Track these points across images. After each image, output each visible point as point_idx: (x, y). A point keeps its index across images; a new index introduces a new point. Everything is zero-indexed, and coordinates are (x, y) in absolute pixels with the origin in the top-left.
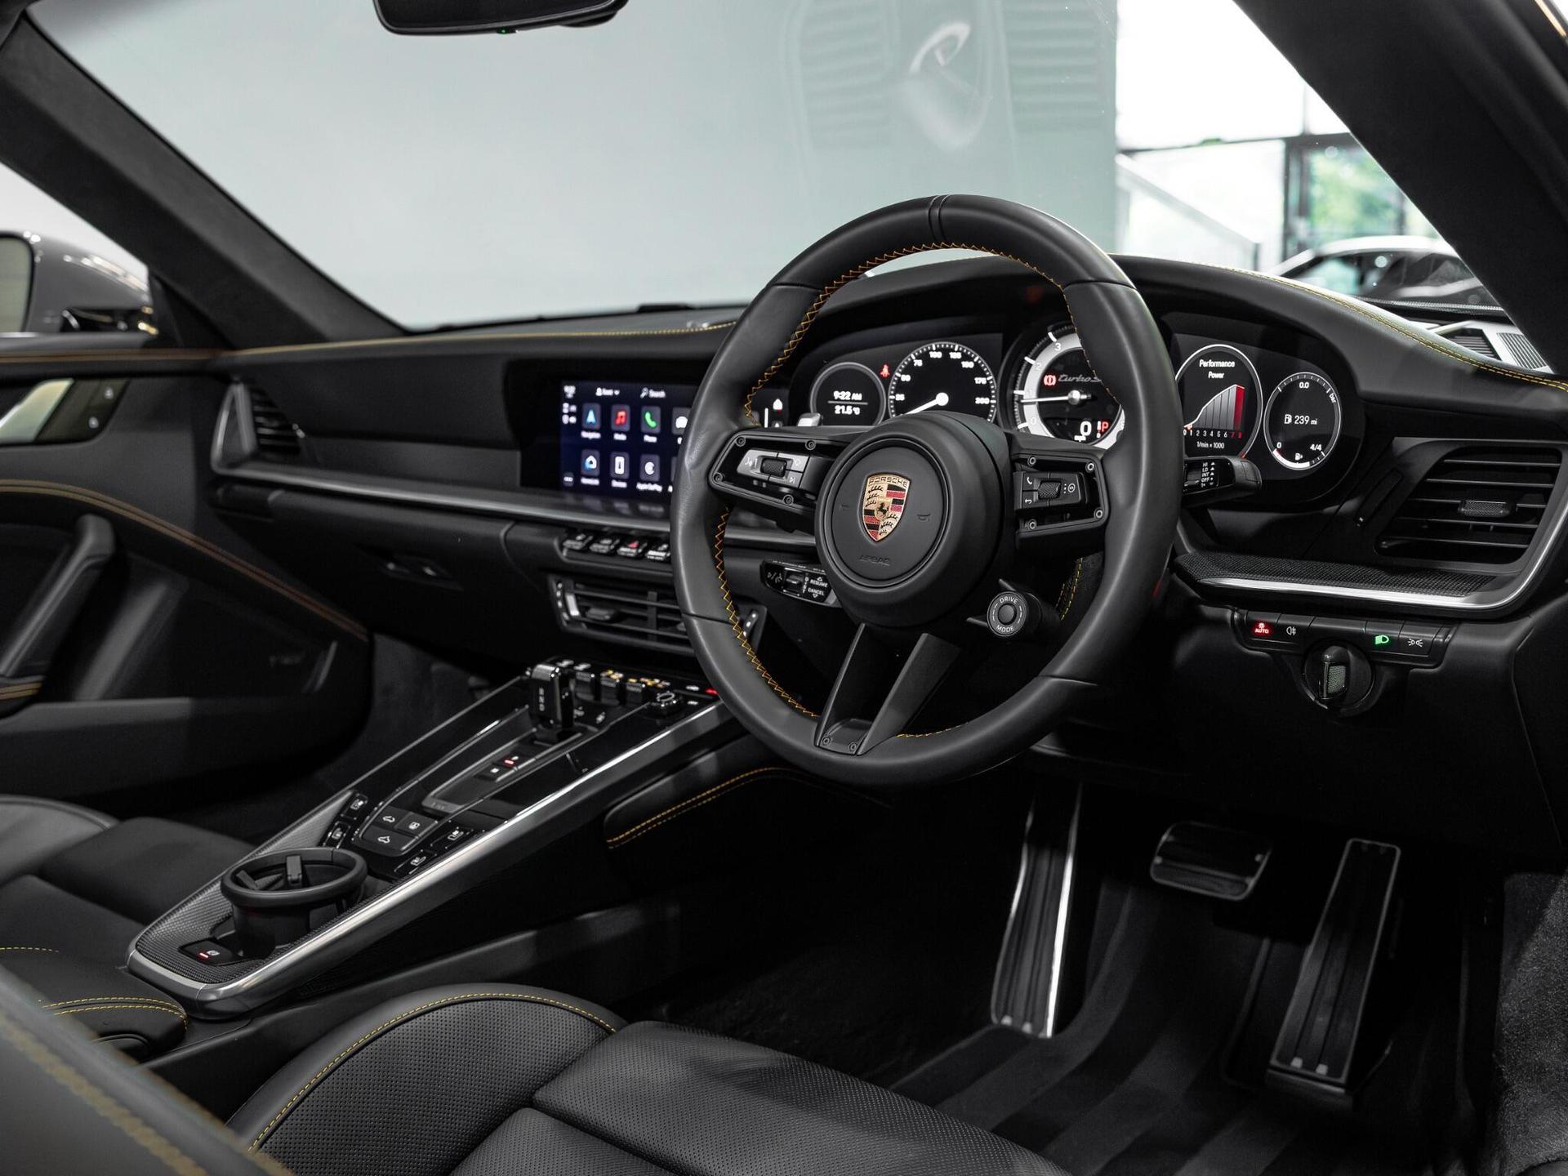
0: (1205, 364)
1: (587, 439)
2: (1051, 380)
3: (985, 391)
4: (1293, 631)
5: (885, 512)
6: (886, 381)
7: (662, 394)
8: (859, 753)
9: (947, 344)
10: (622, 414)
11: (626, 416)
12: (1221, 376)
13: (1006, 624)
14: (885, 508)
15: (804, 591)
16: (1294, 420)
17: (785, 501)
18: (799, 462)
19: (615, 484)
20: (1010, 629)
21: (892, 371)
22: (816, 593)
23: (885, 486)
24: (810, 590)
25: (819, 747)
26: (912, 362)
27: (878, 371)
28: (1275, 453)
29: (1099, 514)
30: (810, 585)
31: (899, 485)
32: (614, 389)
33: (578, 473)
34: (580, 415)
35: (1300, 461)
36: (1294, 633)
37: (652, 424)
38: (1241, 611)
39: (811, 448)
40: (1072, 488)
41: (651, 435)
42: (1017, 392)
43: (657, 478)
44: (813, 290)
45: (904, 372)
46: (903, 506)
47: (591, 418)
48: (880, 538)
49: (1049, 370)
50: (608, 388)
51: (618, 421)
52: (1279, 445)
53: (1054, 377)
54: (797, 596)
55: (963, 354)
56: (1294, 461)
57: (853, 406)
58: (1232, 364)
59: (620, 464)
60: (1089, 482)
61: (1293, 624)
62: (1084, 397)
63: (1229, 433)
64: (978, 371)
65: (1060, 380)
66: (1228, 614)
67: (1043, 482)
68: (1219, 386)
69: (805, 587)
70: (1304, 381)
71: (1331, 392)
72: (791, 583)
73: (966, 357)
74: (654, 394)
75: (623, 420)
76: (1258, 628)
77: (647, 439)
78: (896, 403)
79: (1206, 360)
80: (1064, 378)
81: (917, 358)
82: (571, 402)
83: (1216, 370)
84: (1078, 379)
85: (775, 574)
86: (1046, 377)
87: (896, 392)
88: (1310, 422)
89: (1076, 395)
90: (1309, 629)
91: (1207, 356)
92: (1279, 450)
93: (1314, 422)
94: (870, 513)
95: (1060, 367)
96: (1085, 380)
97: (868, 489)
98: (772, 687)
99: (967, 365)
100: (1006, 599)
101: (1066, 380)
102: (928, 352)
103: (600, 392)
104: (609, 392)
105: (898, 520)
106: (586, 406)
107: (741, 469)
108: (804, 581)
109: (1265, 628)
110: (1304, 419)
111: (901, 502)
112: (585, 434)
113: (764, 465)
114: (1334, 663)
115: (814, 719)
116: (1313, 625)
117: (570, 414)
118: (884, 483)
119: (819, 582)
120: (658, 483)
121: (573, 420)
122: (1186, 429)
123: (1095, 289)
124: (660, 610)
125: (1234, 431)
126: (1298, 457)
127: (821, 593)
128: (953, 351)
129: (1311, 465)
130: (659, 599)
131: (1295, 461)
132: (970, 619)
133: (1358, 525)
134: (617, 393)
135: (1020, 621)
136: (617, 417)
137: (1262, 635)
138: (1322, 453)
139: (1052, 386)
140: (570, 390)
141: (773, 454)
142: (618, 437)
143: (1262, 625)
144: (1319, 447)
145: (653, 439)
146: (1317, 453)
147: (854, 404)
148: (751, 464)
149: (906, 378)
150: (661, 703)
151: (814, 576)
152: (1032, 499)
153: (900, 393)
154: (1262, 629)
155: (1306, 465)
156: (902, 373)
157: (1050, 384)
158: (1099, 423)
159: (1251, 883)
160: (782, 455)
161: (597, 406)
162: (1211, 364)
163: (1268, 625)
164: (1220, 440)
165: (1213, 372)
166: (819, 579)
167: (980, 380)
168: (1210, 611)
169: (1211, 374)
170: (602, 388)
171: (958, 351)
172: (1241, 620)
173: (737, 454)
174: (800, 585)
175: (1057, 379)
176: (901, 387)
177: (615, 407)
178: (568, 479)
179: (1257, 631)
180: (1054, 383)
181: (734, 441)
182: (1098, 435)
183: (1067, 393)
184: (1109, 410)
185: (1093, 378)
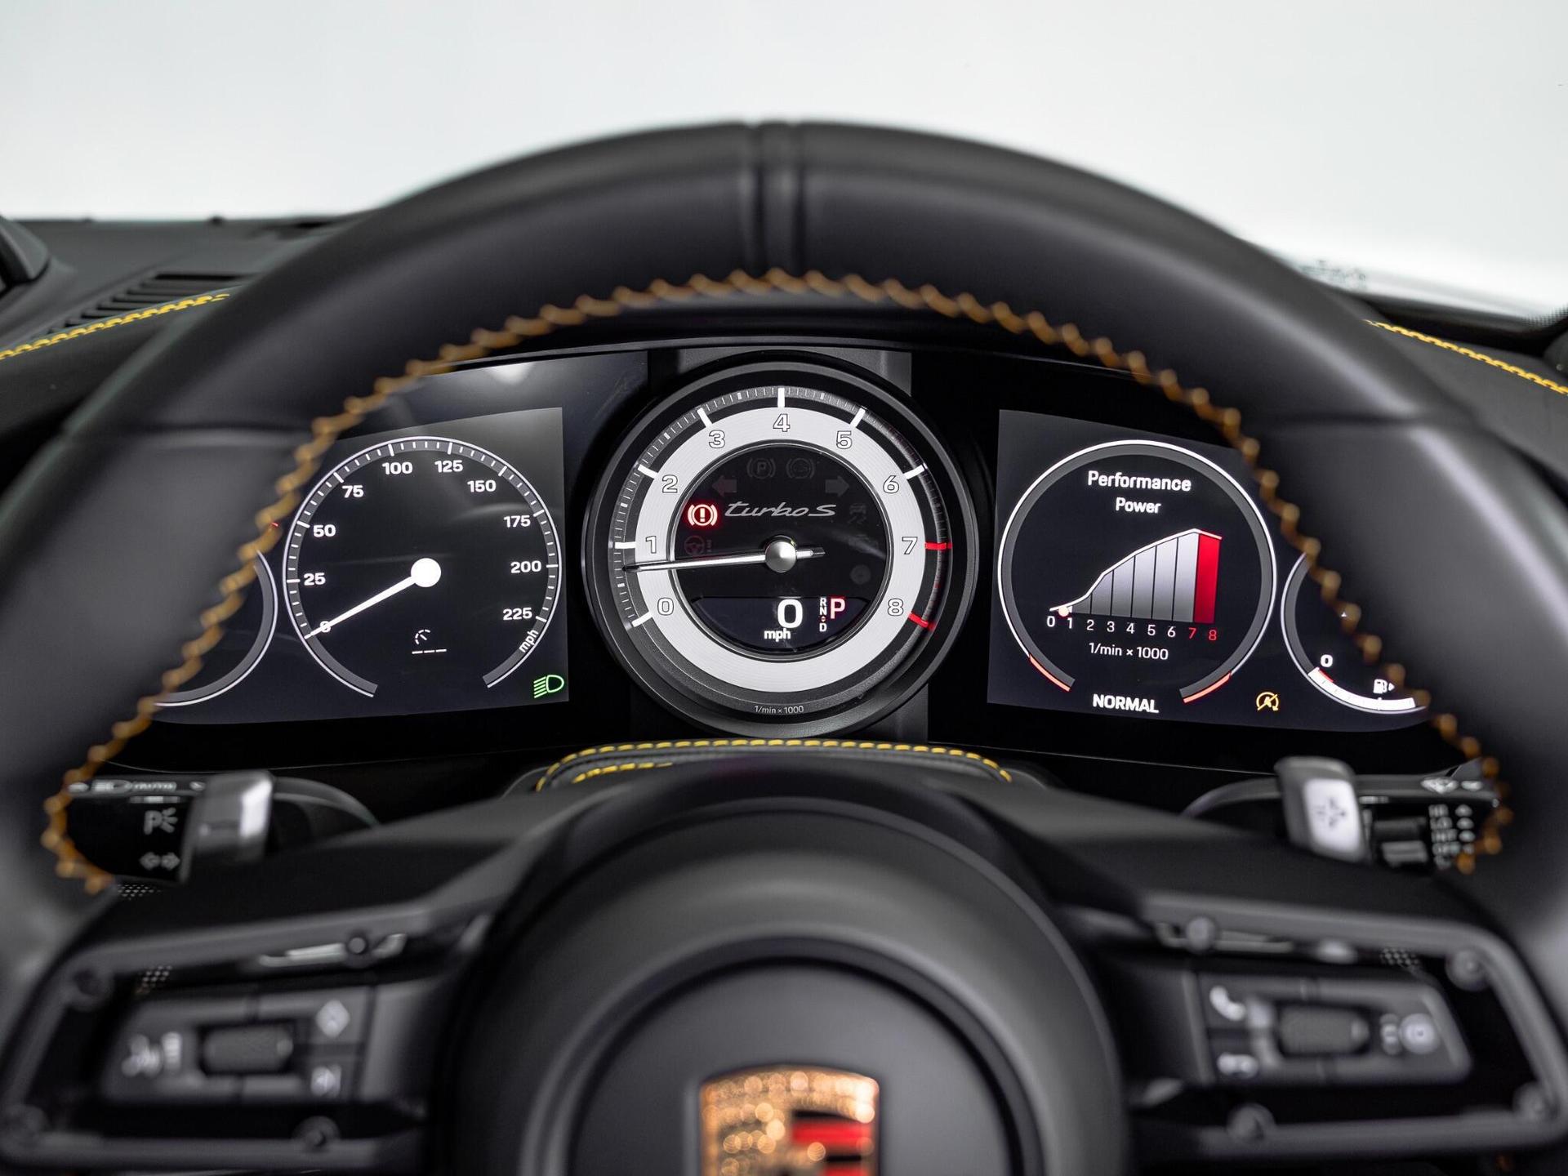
0: (1104, 481)
2: (708, 515)
3: (528, 543)
9: (424, 442)
12: (1153, 508)
21: (286, 517)
26: (338, 490)
28: (1317, 678)
35: (1387, 696)
42: (618, 545)
45: (319, 516)
49: (704, 490)
52: (1326, 661)
53: (713, 510)
55: (466, 461)
56: (1371, 695)
58: (1186, 485)
62: (807, 554)
63: (1181, 627)
64: (509, 498)
65: (728, 514)
68: (1149, 528)
73: (476, 470)
78: (305, 593)
79: (1107, 471)
80: (739, 510)
81: (350, 480)
83: (1134, 494)
84: (776, 512)
86: (692, 510)
89: (787, 551)
91: (1107, 465)
92: (1324, 670)
95: (731, 486)
96: (794, 514)
99: (479, 486)
101: (744, 514)
102: (377, 461)
113: (207, 1051)
122: (1056, 614)
125: (1193, 625)
126: (1381, 686)
128: (441, 455)
129: (1419, 704)
131: (1376, 696)
139: (708, 528)
149: (326, 531)
152: (1254, 1058)
153: (314, 567)
155: (1405, 705)
156: (313, 520)
157: (703, 524)
158: (823, 601)
162: (1121, 480)
164: (1160, 641)
165: (1129, 498)
167: (515, 521)
169: (1120, 502)
171: (454, 455)
175: (722, 509)
176: (313, 555)
180: (713, 520)
182: (823, 627)
183: (763, 545)
184: (860, 575)
185: (813, 510)
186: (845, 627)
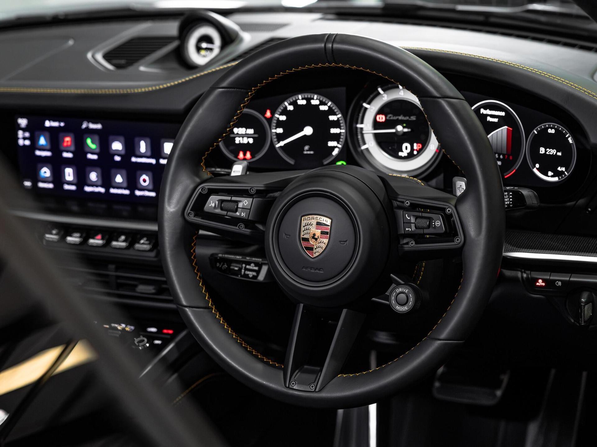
0: (485, 112)
1: (40, 157)
2: (381, 118)
3: (336, 124)
4: (560, 283)
5: (316, 239)
6: (270, 120)
7: (99, 126)
8: (317, 390)
9: (309, 95)
10: (68, 139)
11: (71, 141)
12: (496, 120)
13: (403, 305)
14: (316, 237)
15: (243, 273)
16: (546, 151)
17: (239, 227)
18: (245, 202)
19: (67, 187)
20: (405, 309)
21: (273, 114)
22: (251, 274)
23: (314, 222)
24: (247, 272)
25: (289, 387)
26: (286, 107)
27: (264, 114)
28: (535, 170)
29: (458, 240)
30: (246, 269)
31: (324, 222)
32: (60, 121)
33: (36, 179)
34: (34, 139)
35: (552, 176)
36: (560, 285)
37: (93, 146)
38: (528, 272)
39: (253, 192)
40: (438, 223)
41: (93, 153)
42: (359, 126)
43: (100, 183)
44: (245, 91)
45: (281, 114)
46: (328, 236)
47: (42, 141)
48: (315, 255)
49: (380, 112)
50: (54, 121)
51: (65, 144)
52: (537, 166)
53: (384, 116)
54: (239, 277)
55: (320, 101)
56: (547, 175)
57: (248, 137)
58: (503, 114)
59: (69, 174)
60: (448, 219)
61: (559, 278)
62: (406, 130)
63: (504, 155)
64: (331, 112)
65: (388, 118)
66: (519, 274)
67: (417, 217)
68: (495, 126)
69: (243, 271)
70: (552, 128)
71: (569, 137)
72: (234, 269)
73: (322, 103)
74: (92, 126)
75: (69, 143)
76: (538, 282)
77: (90, 156)
78: (277, 134)
79: (485, 109)
80: (390, 117)
81: (290, 104)
82: (24, 130)
83: (493, 116)
84: (400, 118)
85: (222, 263)
86: (378, 116)
87: (277, 127)
88: (556, 153)
89: (401, 129)
90: (569, 281)
91: (486, 107)
92: (537, 169)
93: (559, 154)
94: (307, 240)
95: (387, 110)
96: (405, 119)
97: (303, 224)
98: (246, 349)
99: (323, 108)
100: (400, 290)
101: (392, 118)
102: (296, 100)
103: (48, 124)
104: (55, 124)
105: (326, 244)
106: (37, 133)
107: (206, 208)
108: (242, 267)
109: (542, 282)
110: (553, 152)
111: (327, 233)
112: (38, 153)
113: (222, 205)
114: (587, 303)
115: (279, 368)
116: (571, 279)
117: (25, 139)
118: (313, 220)
119: (252, 267)
120: (102, 186)
121: (27, 142)
123: (443, 102)
124: (118, 277)
125: (506, 154)
126: (550, 173)
127: (254, 274)
128: (313, 99)
129: (559, 179)
130: (117, 269)
131: (549, 176)
132: (374, 299)
133: (588, 212)
134: (62, 124)
135: (410, 303)
136: (64, 141)
137: (541, 286)
138: (565, 172)
139: (382, 122)
140: (23, 122)
141: (229, 198)
142: (66, 155)
143: (540, 281)
144: (564, 169)
145: (95, 157)
146: (562, 172)
147: (248, 136)
148: (213, 205)
149: (283, 118)
150: (139, 346)
151: (249, 263)
152: (411, 229)
153: (280, 127)
154: (540, 283)
155: (556, 179)
156: (280, 115)
157: (381, 120)
159: (499, 393)
160: (234, 198)
161: (47, 134)
162: (488, 112)
163: (544, 281)
164: (499, 159)
165: (491, 117)
166: (252, 265)
167: (332, 118)
168: (508, 273)
169: (488, 119)
170: (49, 120)
171: (317, 99)
172: (527, 278)
173: (203, 199)
174: (240, 269)
175: (386, 117)
176: (279, 124)
177: (61, 135)
178: (28, 184)
179: (538, 284)
180: (384, 120)
181: (199, 190)
182: (415, 153)
183: (394, 127)
184: (423, 137)
185: (410, 118)
186: (420, 151)
